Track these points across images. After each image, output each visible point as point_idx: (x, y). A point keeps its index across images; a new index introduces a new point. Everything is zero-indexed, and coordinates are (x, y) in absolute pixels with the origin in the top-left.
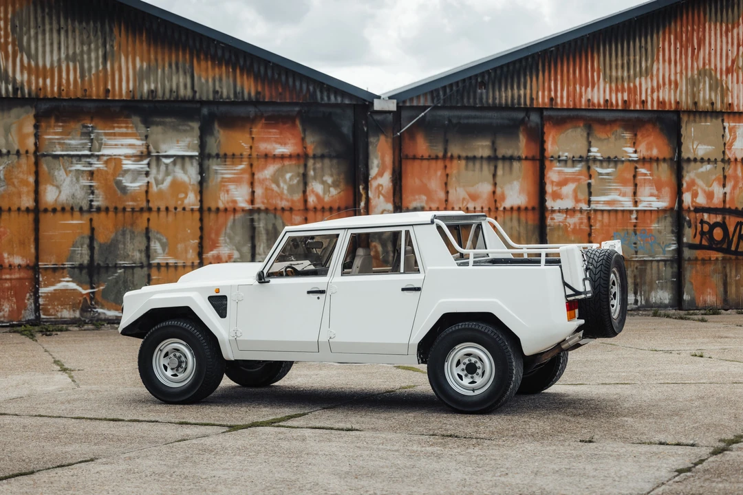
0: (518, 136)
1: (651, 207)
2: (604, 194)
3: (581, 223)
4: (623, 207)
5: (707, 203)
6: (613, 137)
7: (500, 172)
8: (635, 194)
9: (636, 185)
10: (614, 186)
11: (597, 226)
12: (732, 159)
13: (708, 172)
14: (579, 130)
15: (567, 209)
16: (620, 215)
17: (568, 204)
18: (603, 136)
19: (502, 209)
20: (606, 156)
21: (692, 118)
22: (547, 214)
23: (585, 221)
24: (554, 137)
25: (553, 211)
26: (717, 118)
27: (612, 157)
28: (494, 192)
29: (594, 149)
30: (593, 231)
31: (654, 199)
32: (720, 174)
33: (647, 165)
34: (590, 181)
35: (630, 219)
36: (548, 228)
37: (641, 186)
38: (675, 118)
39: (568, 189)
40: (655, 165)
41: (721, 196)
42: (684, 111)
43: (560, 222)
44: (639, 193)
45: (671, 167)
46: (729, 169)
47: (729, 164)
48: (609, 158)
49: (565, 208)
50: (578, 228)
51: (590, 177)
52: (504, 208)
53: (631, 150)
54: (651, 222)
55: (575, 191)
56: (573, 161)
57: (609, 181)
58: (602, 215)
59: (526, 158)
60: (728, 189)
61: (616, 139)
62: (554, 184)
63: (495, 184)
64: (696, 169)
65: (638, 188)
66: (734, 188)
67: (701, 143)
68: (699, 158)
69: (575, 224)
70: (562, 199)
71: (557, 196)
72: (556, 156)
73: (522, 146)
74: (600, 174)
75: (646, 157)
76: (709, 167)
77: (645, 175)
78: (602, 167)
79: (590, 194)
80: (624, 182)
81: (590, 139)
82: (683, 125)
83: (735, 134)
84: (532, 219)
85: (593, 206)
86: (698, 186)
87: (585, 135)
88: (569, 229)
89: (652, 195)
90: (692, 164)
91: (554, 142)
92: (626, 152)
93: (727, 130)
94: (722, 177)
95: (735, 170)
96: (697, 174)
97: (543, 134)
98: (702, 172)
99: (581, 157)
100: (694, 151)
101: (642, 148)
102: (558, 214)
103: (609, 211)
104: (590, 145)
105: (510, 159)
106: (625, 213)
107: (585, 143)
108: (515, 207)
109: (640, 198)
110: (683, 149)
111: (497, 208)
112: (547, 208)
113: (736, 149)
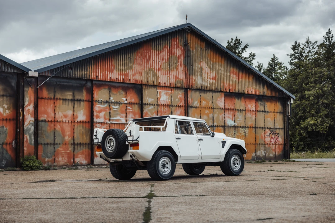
0: (83, 92)
2: (115, 117)
4: (122, 122)
6: (118, 93)
7: (76, 106)
8: (126, 117)
9: (126, 113)
10: (119, 113)
12: (160, 105)
13: (152, 109)
14: (106, 90)
15: (102, 122)
16: (121, 125)
17: (102, 120)
18: (115, 93)
19: (76, 122)
21: (146, 87)
22: (94, 124)
23: (108, 127)
24: (97, 92)
25: (96, 123)
26: (155, 88)
27: (118, 102)
28: (73, 114)
29: (111, 98)
32: (156, 110)
33: (130, 105)
34: (110, 111)
35: (125, 127)
37: (128, 114)
38: (140, 87)
39: (102, 114)
40: (133, 105)
42: (144, 84)
44: (127, 117)
45: (139, 107)
46: (159, 108)
47: (159, 106)
48: (117, 102)
51: (110, 109)
52: (77, 121)
53: (125, 99)
55: (105, 115)
56: (104, 103)
57: (117, 111)
58: (115, 125)
59: (86, 101)
61: (119, 94)
62: (97, 111)
63: (74, 111)
64: (148, 108)
67: (149, 97)
68: (149, 104)
70: (100, 118)
71: (98, 117)
72: (98, 100)
73: (84, 95)
74: (114, 108)
75: (130, 102)
76: (152, 107)
77: (130, 109)
78: (114, 106)
79: (110, 116)
80: (122, 112)
81: (110, 94)
82: (144, 90)
83: (161, 95)
84: (88, 126)
85: (111, 122)
86: (148, 114)
87: (108, 92)
89: (132, 118)
90: (147, 105)
91: (97, 94)
92: (123, 100)
93: (158, 93)
95: (161, 109)
96: (148, 110)
97: (92, 91)
98: (150, 109)
99: (107, 101)
100: (147, 101)
101: (129, 98)
102: (99, 125)
103: (117, 124)
104: (110, 96)
105: (80, 101)
106: (123, 125)
107: (109, 95)
108: (81, 121)
109: (128, 119)
110: (143, 100)
111: (74, 121)
112: (94, 122)
113: (161, 100)
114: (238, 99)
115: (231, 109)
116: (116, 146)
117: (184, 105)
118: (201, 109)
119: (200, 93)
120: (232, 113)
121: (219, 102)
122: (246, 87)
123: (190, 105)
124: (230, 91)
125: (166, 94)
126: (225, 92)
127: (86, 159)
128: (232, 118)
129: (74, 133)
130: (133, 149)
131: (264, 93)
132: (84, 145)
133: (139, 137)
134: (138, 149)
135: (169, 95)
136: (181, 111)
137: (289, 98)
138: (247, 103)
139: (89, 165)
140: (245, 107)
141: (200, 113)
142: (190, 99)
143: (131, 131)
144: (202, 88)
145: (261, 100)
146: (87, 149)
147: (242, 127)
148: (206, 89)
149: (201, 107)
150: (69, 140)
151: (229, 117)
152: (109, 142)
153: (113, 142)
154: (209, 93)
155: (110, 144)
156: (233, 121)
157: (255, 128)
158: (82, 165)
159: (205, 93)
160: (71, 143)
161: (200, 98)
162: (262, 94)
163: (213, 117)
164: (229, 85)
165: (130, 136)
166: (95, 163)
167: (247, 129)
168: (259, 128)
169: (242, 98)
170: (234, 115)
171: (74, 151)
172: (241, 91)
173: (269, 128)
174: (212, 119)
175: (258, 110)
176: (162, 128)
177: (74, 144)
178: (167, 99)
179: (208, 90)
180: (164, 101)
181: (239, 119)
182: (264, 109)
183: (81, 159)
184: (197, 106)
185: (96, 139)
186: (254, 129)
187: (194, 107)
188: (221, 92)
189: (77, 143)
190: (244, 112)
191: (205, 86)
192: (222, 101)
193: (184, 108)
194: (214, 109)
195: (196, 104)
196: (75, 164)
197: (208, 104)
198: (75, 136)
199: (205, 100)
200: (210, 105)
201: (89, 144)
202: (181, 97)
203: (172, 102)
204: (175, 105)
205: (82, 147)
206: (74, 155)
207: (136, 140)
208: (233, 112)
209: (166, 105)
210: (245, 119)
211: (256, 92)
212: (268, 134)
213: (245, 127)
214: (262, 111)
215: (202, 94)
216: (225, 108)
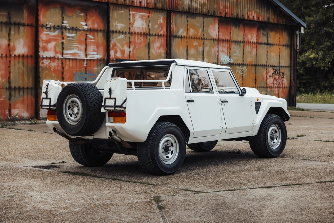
0: (23, 11)
1: (94, 58)
2: (70, 49)
3: (58, 66)
4: (80, 57)
5: (122, 57)
6: (75, 15)
7: (12, 33)
8: (86, 50)
9: (86, 45)
10: (75, 44)
11: (66, 68)
12: (133, 33)
13: (122, 39)
14: (57, 10)
15: (51, 57)
16: (78, 62)
17: (51, 54)
18: (70, 14)
19: (13, 56)
20: (71, 26)
21: (115, 7)
22: (40, 60)
23: (60, 65)
24: (44, 13)
25: (43, 58)
26: (126, 9)
27: (75, 27)
28: (9, 45)
29: (65, 22)
30: (64, 71)
31: (95, 53)
32: (128, 40)
33: (92, 33)
34: (63, 41)
35: (84, 64)
36: (40, 68)
37: (89, 45)
38: (106, 7)
39: (51, 45)
40: (96, 33)
41: (128, 53)
42: (111, 3)
43: (47, 65)
44: (88, 49)
45: (104, 35)
46: (132, 38)
47: (132, 35)
48: (73, 28)
49: (49, 56)
50: (56, 69)
51: (63, 38)
52: (15, 55)
53: (84, 24)
54: (94, 67)
55: (55, 47)
56: (54, 28)
57: (73, 42)
58: (69, 61)
60: (131, 49)
61: (77, 17)
62: (44, 41)
63: (9, 40)
64: (117, 37)
65: (88, 46)
66: (134, 48)
67: (118, 23)
68: (118, 31)
69: (55, 66)
70: (48, 51)
71: (45, 49)
72: (45, 25)
73: (25, 18)
74: (68, 37)
75: (92, 29)
76: (122, 36)
77: (91, 39)
78: (69, 33)
79: (63, 49)
80: (80, 43)
81: (63, 16)
82: (111, 11)
83: (135, 19)
84: (31, 62)
85: (65, 56)
86: (117, 47)
87: (60, 13)
88: (52, 69)
89: (94, 51)
90: (115, 34)
91: (44, 16)
92: (82, 25)
93: (131, 16)
94: (128, 42)
95: (135, 39)
96: (117, 40)
97: (37, 10)
98: (119, 39)
99: (58, 26)
100: (116, 27)
101: (90, 23)
102: (46, 60)
103: (73, 59)
104: (63, 19)
105: (19, 25)
106: (81, 61)
107: (60, 18)
108: (21, 55)
109: (88, 52)
110: (111, 25)
111: (10, 55)
112: (40, 56)
113: (135, 27)
114: (236, 27)
115: (226, 40)
116: (83, 115)
117: (165, 34)
118: (188, 39)
119: (187, 17)
120: (227, 45)
121: (212, 30)
122: (246, 10)
123: (174, 34)
124: (226, 16)
125: (142, 17)
126: (220, 17)
127: (27, 111)
128: (228, 52)
129: (10, 72)
130: (114, 122)
131: (269, 19)
132: (25, 91)
133: (125, 101)
134: (124, 121)
135: (145, 19)
136: (162, 42)
137: (299, 26)
138: (247, 32)
139: (32, 118)
140: (244, 38)
141: (186, 46)
142: (173, 26)
143: (112, 90)
144: (190, 11)
145: (264, 29)
146: (30, 96)
147: (239, 65)
148: (196, 12)
149: (188, 37)
150: (3, 83)
151: (223, 51)
152: (69, 106)
153: (78, 106)
154: (199, 17)
155: (72, 110)
156: (228, 57)
157: (256, 65)
158: (21, 119)
159: (193, 18)
160: (5, 88)
161: (187, 25)
162: (266, 20)
163: (203, 51)
164: (225, 7)
165: (110, 98)
166: (41, 116)
167: (245, 67)
168: (260, 65)
169: (241, 25)
170: (230, 49)
171: (10, 99)
172: (240, 16)
173: (272, 66)
174: (202, 54)
175: (260, 42)
176: (165, 83)
177: (10, 88)
178: (142, 25)
179: (198, 14)
180: (139, 28)
181: (235, 54)
182: (268, 40)
183: (20, 111)
184: (183, 36)
185: (47, 98)
186: (253, 68)
187: (179, 37)
188: (213, 16)
189: (15, 87)
190: (242, 44)
191: (193, 8)
192: (215, 30)
193: (165, 38)
194: (205, 40)
195: (182, 32)
196: (11, 118)
197: (198, 33)
198: (12, 77)
199: (193, 27)
200: (199, 34)
201: (32, 88)
202: (162, 22)
203: (149, 30)
204: (154, 34)
205: (21, 93)
206: (10, 105)
207: (121, 106)
208: (229, 45)
209: (141, 33)
210: (243, 53)
211: (258, 18)
212: (270, 74)
213: (243, 65)
214: (265, 44)
215: (190, 19)
216: (218, 39)
